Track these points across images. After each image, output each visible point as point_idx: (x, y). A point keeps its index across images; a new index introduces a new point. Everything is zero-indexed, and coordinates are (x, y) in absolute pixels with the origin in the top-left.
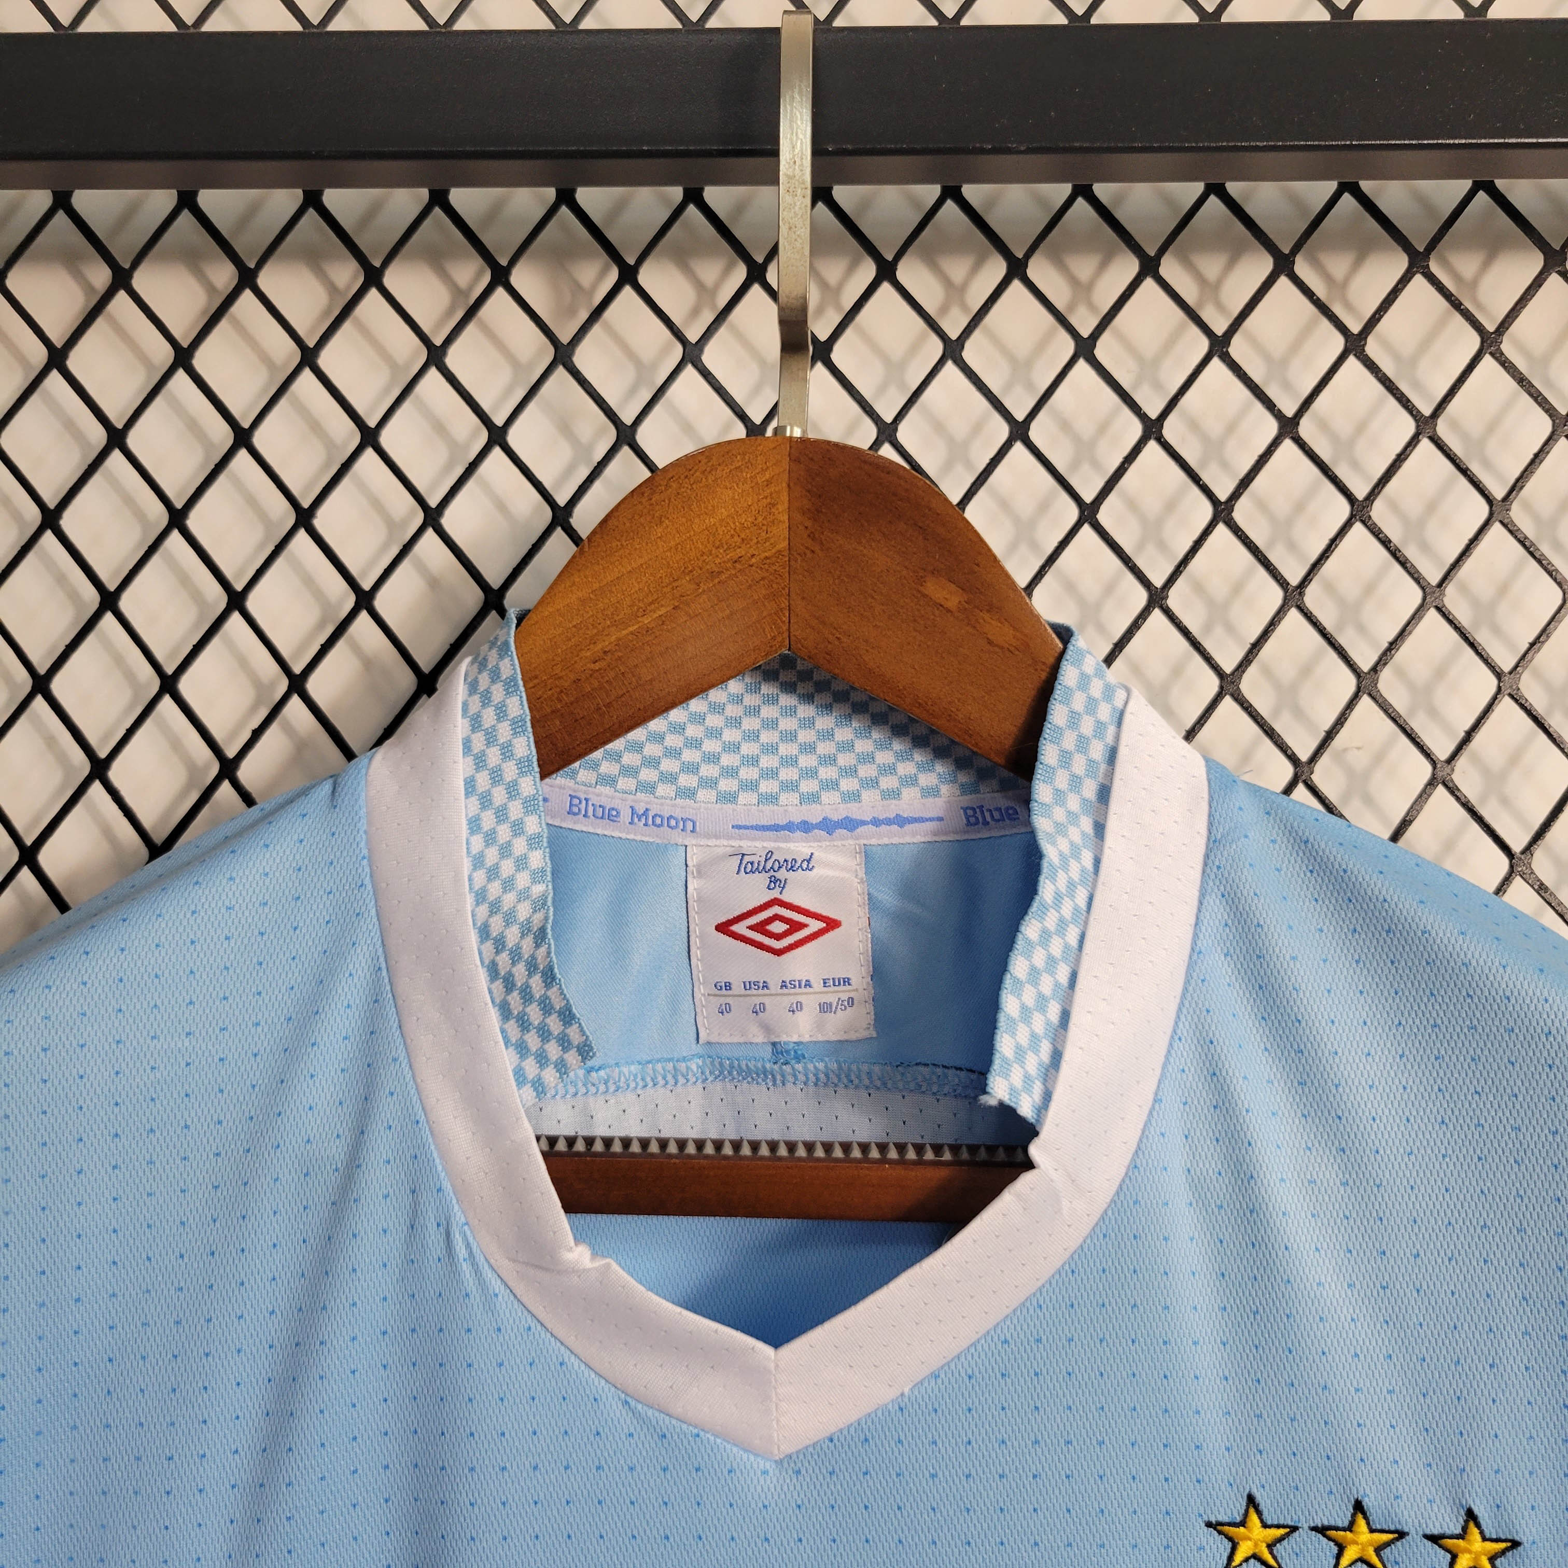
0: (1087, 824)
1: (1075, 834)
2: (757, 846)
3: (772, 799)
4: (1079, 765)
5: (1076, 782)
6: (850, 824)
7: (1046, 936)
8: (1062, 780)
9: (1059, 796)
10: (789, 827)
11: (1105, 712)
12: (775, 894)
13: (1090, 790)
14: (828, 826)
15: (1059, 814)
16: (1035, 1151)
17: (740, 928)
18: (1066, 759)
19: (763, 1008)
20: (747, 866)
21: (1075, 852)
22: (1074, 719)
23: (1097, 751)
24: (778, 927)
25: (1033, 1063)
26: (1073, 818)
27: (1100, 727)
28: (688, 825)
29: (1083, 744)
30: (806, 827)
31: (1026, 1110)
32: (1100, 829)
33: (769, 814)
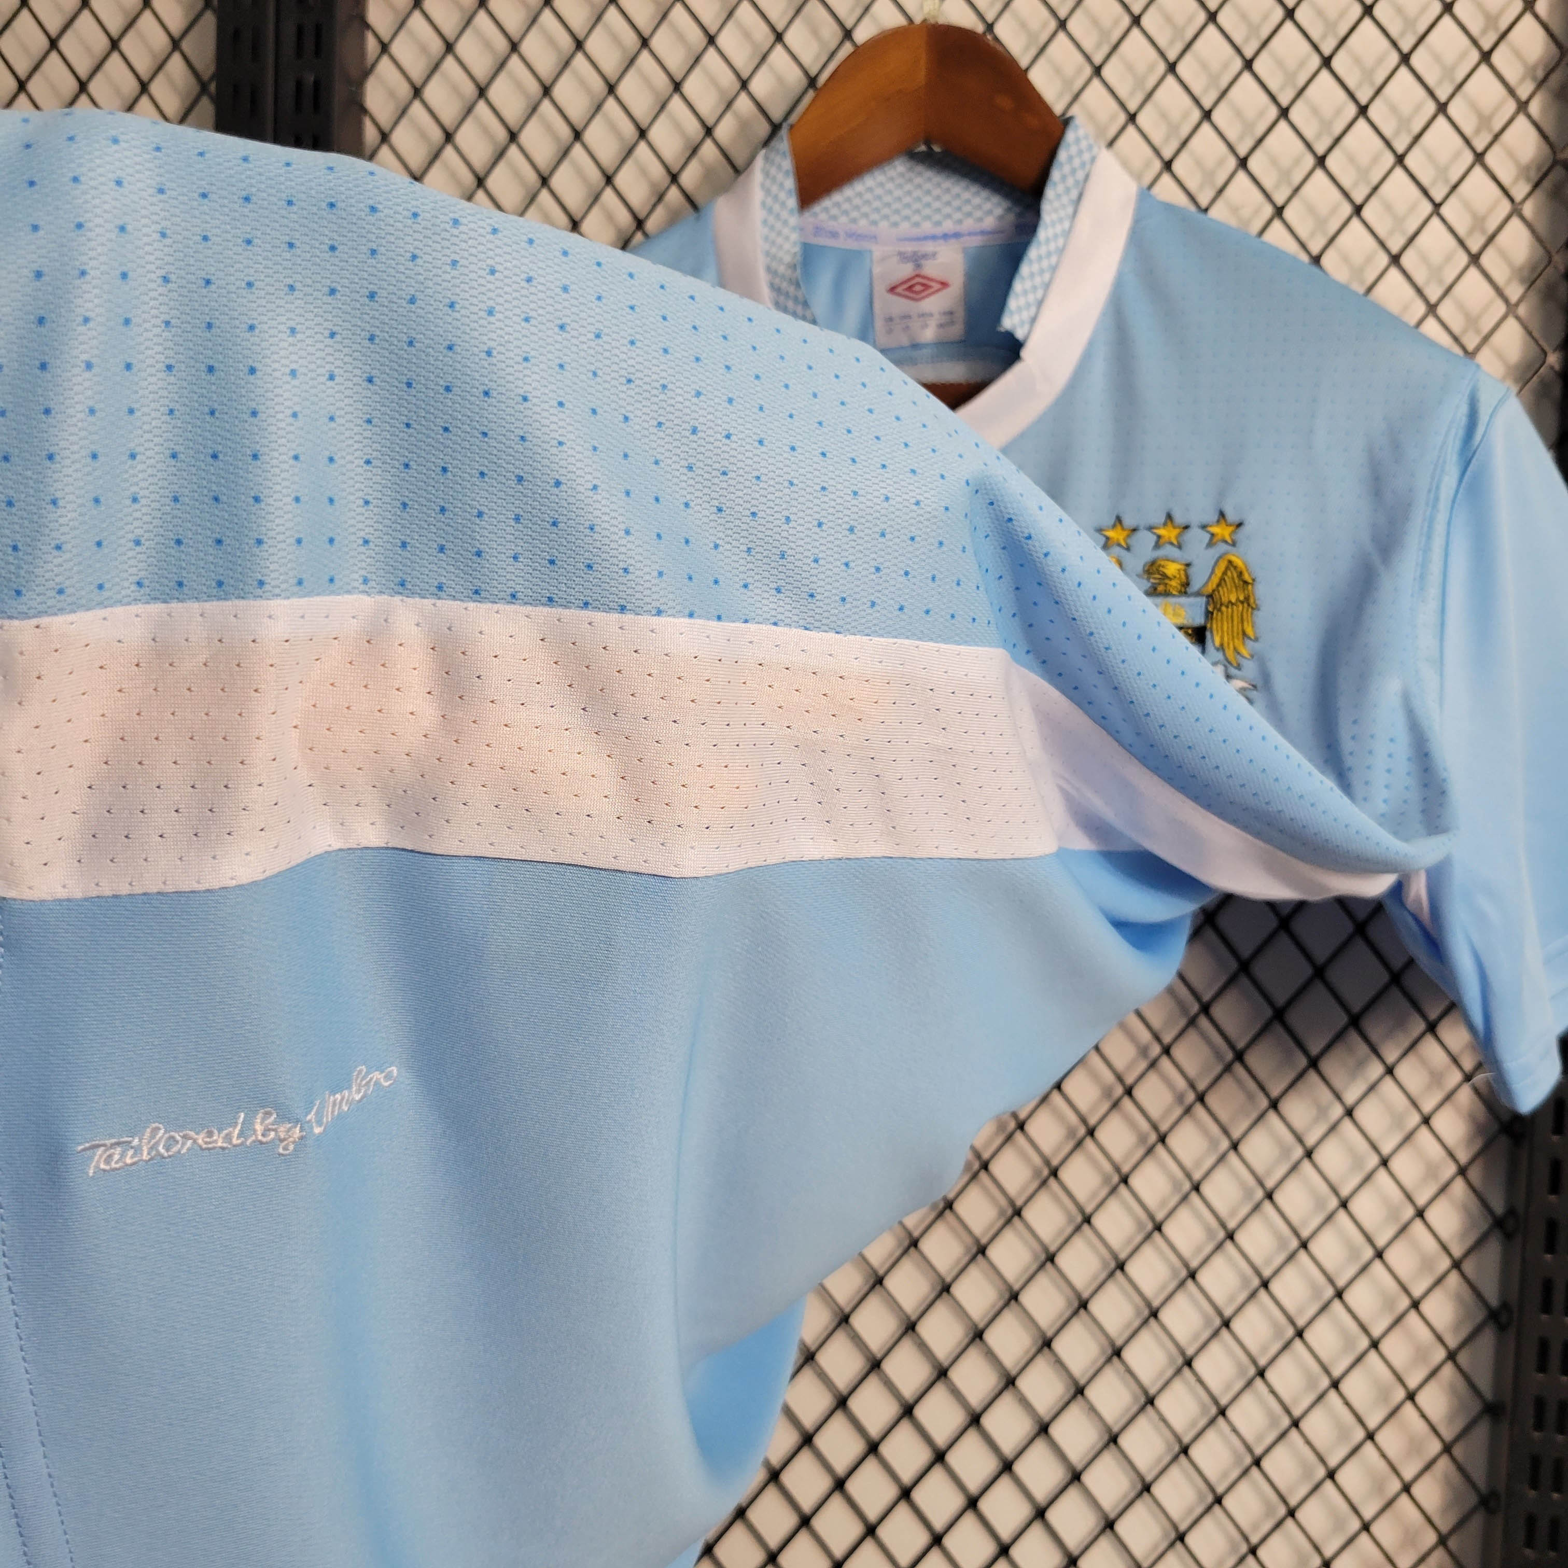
0: (1070, 210)
1: (1062, 213)
2: (909, 248)
3: (917, 224)
4: (1070, 181)
5: (1068, 190)
6: (957, 235)
7: (1040, 258)
8: (1060, 188)
9: (1058, 196)
10: (926, 238)
11: (1087, 156)
12: (917, 272)
13: (1074, 194)
14: (945, 237)
15: (1056, 204)
16: (1024, 353)
17: (899, 290)
18: (1064, 178)
19: (908, 328)
20: (903, 257)
21: (1061, 220)
22: (1070, 158)
23: (1080, 175)
24: (918, 288)
25: (1026, 315)
26: (1064, 207)
27: (1083, 164)
28: (874, 238)
29: (1073, 171)
30: (934, 238)
31: (1020, 334)
32: (1075, 212)
33: (916, 232)
